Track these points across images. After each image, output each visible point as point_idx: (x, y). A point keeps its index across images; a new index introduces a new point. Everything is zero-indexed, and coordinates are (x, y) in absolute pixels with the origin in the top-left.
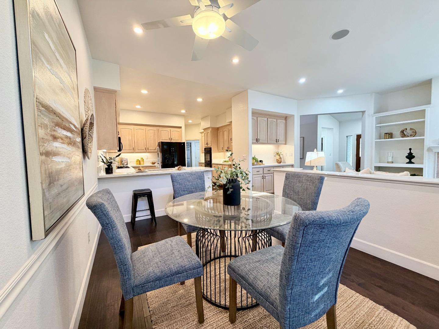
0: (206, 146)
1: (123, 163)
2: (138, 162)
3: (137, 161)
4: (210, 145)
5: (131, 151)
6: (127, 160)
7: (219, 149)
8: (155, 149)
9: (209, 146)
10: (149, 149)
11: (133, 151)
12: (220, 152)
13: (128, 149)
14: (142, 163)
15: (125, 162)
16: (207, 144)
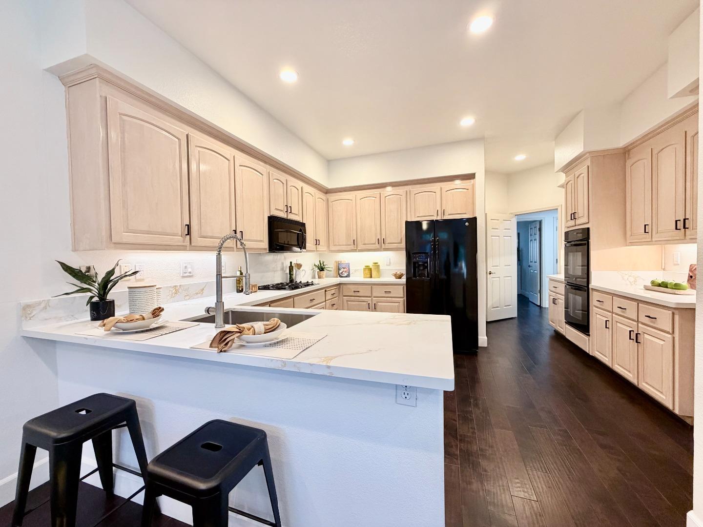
0: (572, 223)
1: (340, 272)
2: (367, 272)
3: (364, 269)
4: (585, 220)
5: (349, 248)
6: (349, 266)
7: (629, 233)
8: (399, 241)
9: (581, 222)
10: (388, 241)
11: (353, 248)
12: (632, 244)
13: (345, 244)
14: (374, 273)
15: (345, 270)
16: (573, 217)
